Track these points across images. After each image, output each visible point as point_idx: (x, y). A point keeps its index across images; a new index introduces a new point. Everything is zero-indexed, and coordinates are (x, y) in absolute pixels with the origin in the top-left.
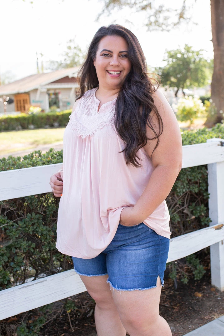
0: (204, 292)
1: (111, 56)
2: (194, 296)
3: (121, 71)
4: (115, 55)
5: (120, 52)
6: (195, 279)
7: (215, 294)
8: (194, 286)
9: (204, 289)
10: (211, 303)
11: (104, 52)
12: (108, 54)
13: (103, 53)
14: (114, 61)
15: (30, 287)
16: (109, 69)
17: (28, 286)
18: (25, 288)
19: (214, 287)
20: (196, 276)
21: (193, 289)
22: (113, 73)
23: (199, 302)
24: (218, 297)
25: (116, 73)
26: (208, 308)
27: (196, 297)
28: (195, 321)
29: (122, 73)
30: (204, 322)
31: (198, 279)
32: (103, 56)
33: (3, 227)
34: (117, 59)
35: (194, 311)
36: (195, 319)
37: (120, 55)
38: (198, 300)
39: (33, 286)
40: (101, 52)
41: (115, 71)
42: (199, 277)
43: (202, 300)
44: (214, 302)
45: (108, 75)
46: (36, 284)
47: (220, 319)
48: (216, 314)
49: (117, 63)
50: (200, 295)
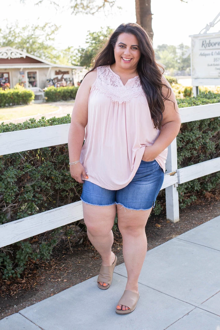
0: (161, 224)
1: (125, 47)
2: (155, 226)
3: (131, 59)
4: (128, 48)
5: (132, 46)
6: (156, 214)
7: (170, 225)
8: (154, 221)
9: (161, 222)
10: (169, 230)
11: (121, 44)
12: (123, 46)
13: (119, 45)
14: (127, 51)
15: (52, 212)
16: (123, 56)
17: (51, 212)
18: (49, 214)
19: (169, 220)
20: (156, 212)
21: (153, 223)
22: (126, 59)
23: (159, 229)
24: (173, 226)
25: (127, 60)
26: (167, 232)
27: (157, 227)
28: (160, 240)
29: (132, 60)
30: (165, 240)
31: (157, 214)
32: (120, 47)
33: (29, 171)
34: (130, 50)
35: (157, 235)
36: (159, 240)
37: (132, 47)
38: (158, 229)
39: (53, 212)
40: (119, 44)
41: (127, 58)
42: (158, 213)
43: (161, 228)
44: (170, 229)
45: (122, 61)
46: (56, 210)
47: (177, 237)
48: (174, 235)
49: (129, 54)
50: (159, 226)
